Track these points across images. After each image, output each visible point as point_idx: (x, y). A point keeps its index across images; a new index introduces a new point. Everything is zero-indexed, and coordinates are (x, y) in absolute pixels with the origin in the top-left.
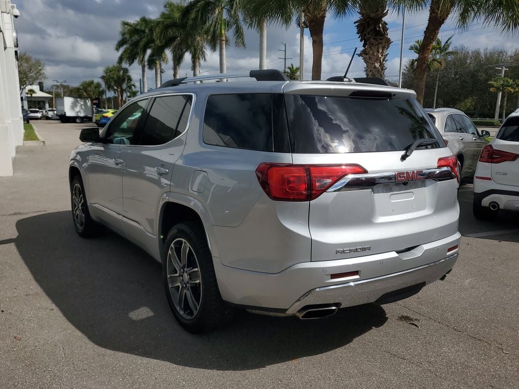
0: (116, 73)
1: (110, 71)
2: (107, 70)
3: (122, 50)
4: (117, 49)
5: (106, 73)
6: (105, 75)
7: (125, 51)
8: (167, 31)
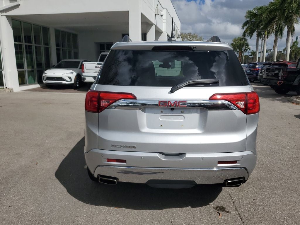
0: (240, 41)
1: (236, 41)
2: (234, 40)
3: (245, 28)
4: (243, 28)
5: (234, 42)
6: (233, 43)
7: (247, 28)
8: (271, 15)
